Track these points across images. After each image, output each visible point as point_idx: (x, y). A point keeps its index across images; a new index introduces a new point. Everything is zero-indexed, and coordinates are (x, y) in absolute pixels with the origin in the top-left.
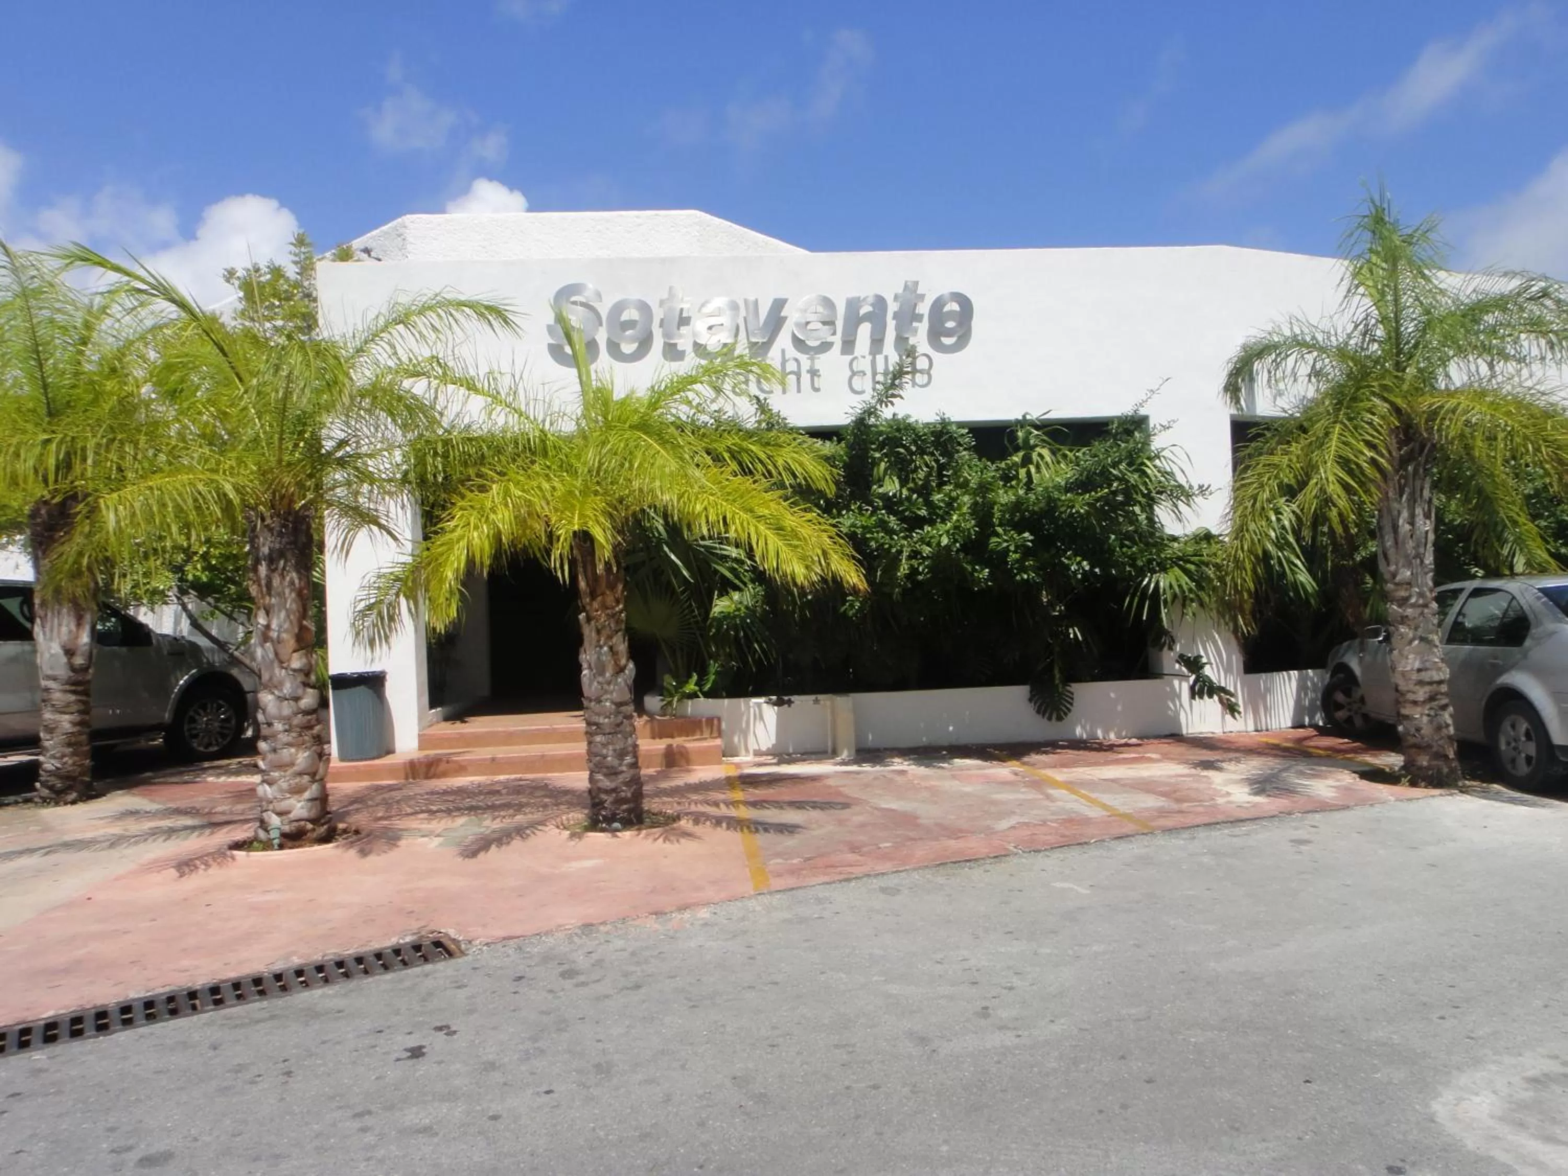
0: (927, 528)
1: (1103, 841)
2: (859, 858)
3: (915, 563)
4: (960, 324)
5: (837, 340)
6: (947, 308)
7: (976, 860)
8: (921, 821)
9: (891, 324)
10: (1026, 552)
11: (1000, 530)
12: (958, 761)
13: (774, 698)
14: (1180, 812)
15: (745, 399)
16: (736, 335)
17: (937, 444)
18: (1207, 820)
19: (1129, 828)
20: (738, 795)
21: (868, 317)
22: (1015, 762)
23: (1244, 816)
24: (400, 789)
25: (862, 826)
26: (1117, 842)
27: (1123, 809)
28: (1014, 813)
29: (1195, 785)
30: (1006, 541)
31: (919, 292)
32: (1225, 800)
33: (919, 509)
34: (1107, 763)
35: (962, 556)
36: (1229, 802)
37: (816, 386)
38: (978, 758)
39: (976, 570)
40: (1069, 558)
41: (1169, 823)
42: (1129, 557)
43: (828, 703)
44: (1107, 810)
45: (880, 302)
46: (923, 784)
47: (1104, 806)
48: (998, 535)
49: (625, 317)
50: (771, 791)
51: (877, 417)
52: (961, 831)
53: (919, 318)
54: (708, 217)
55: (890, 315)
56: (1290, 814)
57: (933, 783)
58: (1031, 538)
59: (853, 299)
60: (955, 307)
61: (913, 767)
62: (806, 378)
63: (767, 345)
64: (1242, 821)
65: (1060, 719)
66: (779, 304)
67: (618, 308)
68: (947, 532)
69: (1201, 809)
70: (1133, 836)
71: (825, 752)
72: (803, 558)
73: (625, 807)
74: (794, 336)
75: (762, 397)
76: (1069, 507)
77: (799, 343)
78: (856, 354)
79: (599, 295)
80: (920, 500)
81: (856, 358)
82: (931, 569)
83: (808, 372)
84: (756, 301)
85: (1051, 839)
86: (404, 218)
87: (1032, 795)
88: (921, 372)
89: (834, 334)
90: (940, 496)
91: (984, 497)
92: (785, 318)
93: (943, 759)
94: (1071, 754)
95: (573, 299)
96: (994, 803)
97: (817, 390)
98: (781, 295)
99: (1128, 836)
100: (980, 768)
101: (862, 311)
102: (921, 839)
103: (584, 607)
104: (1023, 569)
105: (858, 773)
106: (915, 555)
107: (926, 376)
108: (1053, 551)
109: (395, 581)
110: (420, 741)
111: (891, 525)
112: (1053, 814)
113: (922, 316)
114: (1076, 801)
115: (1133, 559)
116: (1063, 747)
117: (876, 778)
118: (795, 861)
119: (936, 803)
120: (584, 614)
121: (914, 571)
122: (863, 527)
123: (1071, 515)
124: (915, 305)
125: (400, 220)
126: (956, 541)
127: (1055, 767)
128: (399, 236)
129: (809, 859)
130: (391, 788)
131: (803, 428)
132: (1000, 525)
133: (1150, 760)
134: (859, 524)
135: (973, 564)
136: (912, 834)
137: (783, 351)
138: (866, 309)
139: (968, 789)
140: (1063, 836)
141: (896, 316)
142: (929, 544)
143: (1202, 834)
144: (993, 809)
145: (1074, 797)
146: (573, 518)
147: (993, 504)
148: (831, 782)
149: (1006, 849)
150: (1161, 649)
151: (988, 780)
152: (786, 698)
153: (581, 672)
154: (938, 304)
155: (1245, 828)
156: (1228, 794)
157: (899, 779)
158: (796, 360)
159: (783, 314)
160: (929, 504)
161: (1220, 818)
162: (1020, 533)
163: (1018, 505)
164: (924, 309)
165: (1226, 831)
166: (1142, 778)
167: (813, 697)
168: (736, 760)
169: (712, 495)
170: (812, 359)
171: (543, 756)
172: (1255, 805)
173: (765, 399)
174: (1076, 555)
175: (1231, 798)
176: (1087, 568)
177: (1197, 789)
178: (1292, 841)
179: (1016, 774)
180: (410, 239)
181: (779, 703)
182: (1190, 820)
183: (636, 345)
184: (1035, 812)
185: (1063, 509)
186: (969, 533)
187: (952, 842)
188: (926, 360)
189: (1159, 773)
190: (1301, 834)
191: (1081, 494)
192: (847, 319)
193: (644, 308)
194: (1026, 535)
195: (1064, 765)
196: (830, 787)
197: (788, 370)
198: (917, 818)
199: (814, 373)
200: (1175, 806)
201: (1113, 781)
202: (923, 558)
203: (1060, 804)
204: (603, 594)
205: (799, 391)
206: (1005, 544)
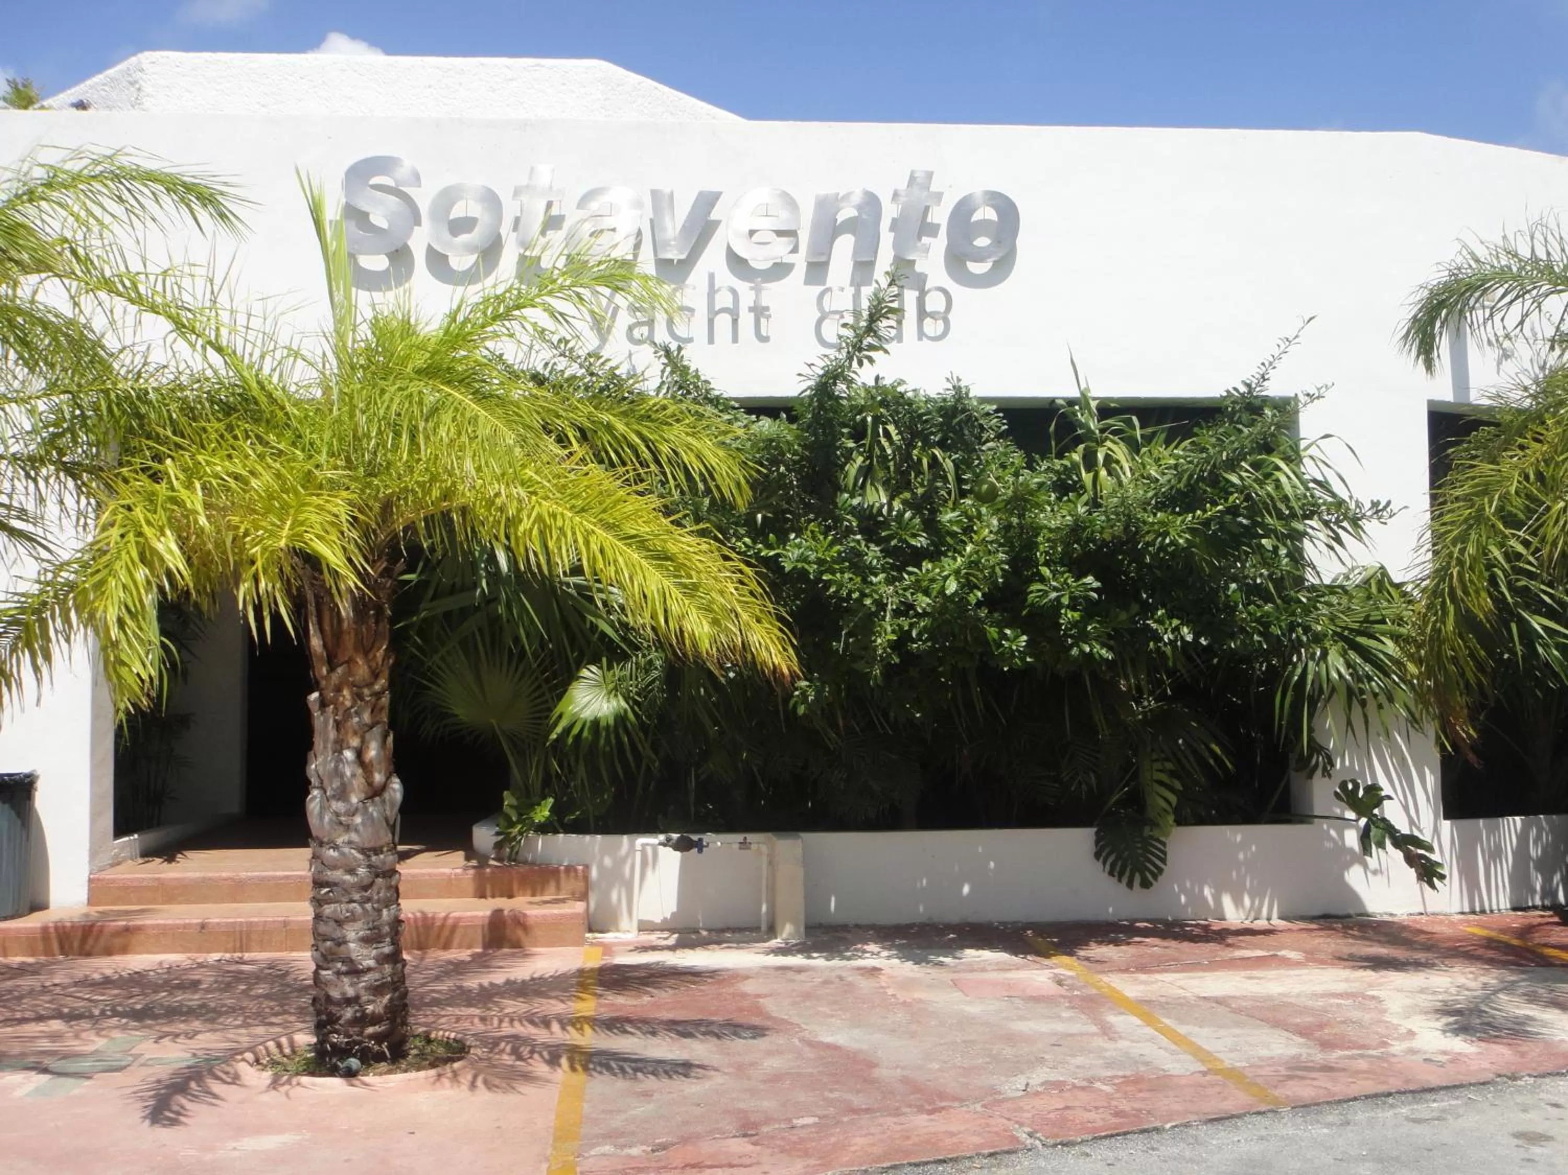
0: (927, 565)
1: (1187, 1125)
2: (750, 1148)
3: (905, 623)
4: (998, 242)
5: (800, 261)
6: (977, 217)
7: (955, 1160)
8: (876, 1072)
9: (887, 239)
10: (1090, 609)
11: (1045, 571)
12: (971, 954)
13: (675, 836)
14: (1327, 1069)
15: (648, 349)
16: (637, 246)
17: (946, 427)
18: (1370, 1087)
19: (1236, 1100)
20: (587, 1006)
21: (850, 226)
22: (1065, 959)
23: (1435, 1080)
24: (36, 973)
25: (776, 1078)
26: (1210, 1128)
27: (1230, 1060)
28: (1041, 1061)
29: (1355, 1015)
30: (1055, 589)
31: (934, 188)
32: (1405, 1045)
33: (914, 536)
34: (1215, 965)
35: (983, 612)
36: (1412, 1051)
37: (764, 333)
38: (1005, 949)
39: (1005, 636)
40: (1160, 621)
41: (1304, 1091)
42: (1258, 621)
43: (764, 848)
44: (1202, 1061)
45: (871, 202)
46: (902, 996)
47: (1198, 1053)
48: (1042, 580)
49: (457, 212)
50: (646, 999)
51: (850, 382)
52: (942, 1096)
53: (932, 230)
54: (620, 72)
55: (885, 224)
56: (1513, 1078)
57: (917, 995)
58: (1096, 584)
59: (826, 197)
60: (991, 214)
61: (896, 961)
62: (746, 320)
63: (687, 264)
64: (1431, 1090)
65: (1146, 884)
66: (708, 201)
67: (448, 197)
68: (957, 572)
69: (1363, 1065)
70: (1239, 1117)
71: (757, 929)
72: (707, 609)
73: (370, 1030)
74: (729, 249)
75: (673, 347)
76: (1160, 535)
77: (737, 263)
78: (828, 285)
79: (416, 178)
80: (917, 520)
81: (829, 290)
82: (933, 633)
83: (751, 309)
84: (672, 194)
85: (1098, 1118)
86: (140, 56)
87: (1081, 1025)
88: (933, 315)
89: (795, 250)
90: (950, 515)
91: (1021, 516)
92: (717, 223)
93: (951, 948)
94: (1154, 947)
95: (375, 181)
96: (1011, 1038)
97: (764, 339)
98: (712, 186)
99: (1232, 1117)
100: (1003, 968)
101: (841, 217)
102: (868, 1111)
103: (318, 683)
104: (1084, 637)
105: (800, 970)
106: (906, 609)
107: (940, 323)
108: (1135, 608)
109: (10, 623)
110: (90, 890)
111: (868, 559)
112: (1108, 1066)
113: (938, 226)
114: (1152, 1040)
115: (1264, 624)
116: (1145, 933)
117: (826, 982)
118: (635, 1151)
119: (913, 1035)
120: (315, 695)
121: (904, 637)
122: (820, 562)
123: (1163, 548)
124: (927, 209)
125: (133, 60)
126: (973, 587)
127: (1126, 971)
128: (132, 84)
129: (664, 1147)
130: (22, 971)
131: (736, 399)
132: (1047, 564)
133: (1286, 963)
134: (813, 556)
135: (1001, 626)
136: (858, 1101)
137: (712, 277)
138: (846, 213)
139: (974, 1009)
140: (1118, 1114)
141: (895, 226)
142: (926, 593)
143: (1361, 1114)
144: (1008, 1052)
145: (1149, 1031)
146: (281, 528)
147: (1037, 529)
148: (749, 987)
149: (1016, 1139)
150: (1310, 776)
151: (1011, 993)
152: (695, 837)
153: (308, 793)
154: (963, 210)
155: (1436, 1105)
156: (1411, 1034)
157: (865, 984)
158: (734, 292)
159: (713, 216)
160: (931, 526)
161: (1395, 1084)
162: (1078, 577)
163: (1077, 529)
164: (940, 215)
165: (1404, 1110)
166: (1269, 998)
167: (739, 837)
168: (609, 937)
169: (546, 498)
170: (758, 291)
171: (285, 924)
172: (1456, 1059)
173: (680, 349)
174: (1171, 616)
175: (1415, 1044)
176: (1189, 638)
177: (1359, 1023)
178: (1518, 1135)
179: (1060, 983)
180: (148, 88)
181: (683, 846)
182: (1340, 1087)
183: (473, 258)
184: (1079, 1060)
185: (1148, 538)
186: (993, 573)
187: (921, 1120)
188: (941, 297)
189: (1297, 989)
190: (1534, 1121)
191: (1179, 514)
192: (816, 227)
193: (492, 200)
194: (1089, 579)
195: (1142, 968)
196: (744, 996)
197: (717, 308)
198: (872, 1065)
199: (759, 312)
200: (1319, 1057)
201: (1220, 1001)
202: (918, 615)
203: (1123, 1044)
204: (350, 662)
205: (735, 339)
206: (1054, 595)
